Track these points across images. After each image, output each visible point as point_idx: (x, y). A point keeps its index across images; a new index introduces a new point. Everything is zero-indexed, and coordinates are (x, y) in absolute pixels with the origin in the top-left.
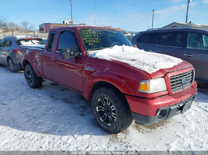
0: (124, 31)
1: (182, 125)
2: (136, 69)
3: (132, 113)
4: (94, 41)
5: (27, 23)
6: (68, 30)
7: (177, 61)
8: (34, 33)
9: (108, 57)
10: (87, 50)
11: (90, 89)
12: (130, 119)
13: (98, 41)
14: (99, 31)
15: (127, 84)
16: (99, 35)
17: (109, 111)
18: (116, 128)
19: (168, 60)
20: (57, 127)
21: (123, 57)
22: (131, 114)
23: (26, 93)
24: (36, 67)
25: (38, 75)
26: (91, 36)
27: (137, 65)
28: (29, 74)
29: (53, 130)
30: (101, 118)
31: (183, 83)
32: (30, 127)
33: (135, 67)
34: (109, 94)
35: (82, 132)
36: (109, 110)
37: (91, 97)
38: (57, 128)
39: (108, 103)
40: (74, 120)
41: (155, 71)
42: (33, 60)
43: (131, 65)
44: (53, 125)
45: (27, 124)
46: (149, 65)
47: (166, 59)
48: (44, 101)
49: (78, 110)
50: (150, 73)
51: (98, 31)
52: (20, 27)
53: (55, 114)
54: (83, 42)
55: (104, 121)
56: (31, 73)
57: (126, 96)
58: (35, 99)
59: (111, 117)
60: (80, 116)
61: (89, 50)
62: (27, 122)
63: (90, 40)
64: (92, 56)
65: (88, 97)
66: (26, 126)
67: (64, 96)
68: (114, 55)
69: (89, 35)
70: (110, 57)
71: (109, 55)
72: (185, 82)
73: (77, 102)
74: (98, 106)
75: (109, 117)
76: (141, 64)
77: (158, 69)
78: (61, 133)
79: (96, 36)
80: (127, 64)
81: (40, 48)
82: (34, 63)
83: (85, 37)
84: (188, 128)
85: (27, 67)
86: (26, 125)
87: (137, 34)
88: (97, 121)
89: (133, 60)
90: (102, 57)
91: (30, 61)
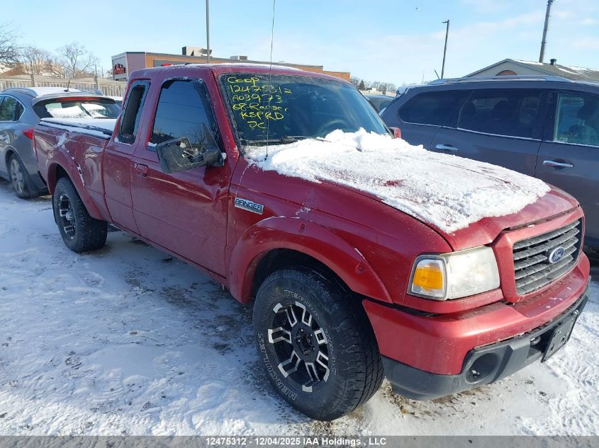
0: (360, 82)
1: (538, 393)
2: (402, 216)
3: (384, 360)
4: (268, 116)
5: (77, 50)
6: (186, 78)
7: (535, 188)
8: (96, 80)
9: (311, 171)
10: (244, 143)
11: (250, 269)
12: (375, 375)
13: (279, 116)
14: (284, 83)
15: (369, 262)
16: (284, 95)
17: (308, 346)
18: (329, 404)
19: (505, 185)
20: (141, 390)
21: (359, 171)
22: (379, 360)
23: (53, 269)
24: (88, 190)
25: (93, 214)
26: (258, 99)
27: (407, 203)
28: (67, 207)
29: (127, 400)
30: (280, 367)
31: (551, 260)
32: (53, 386)
33: (399, 207)
34: (311, 292)
35: (218, 409)
36: (306, 343)
37: (250, 295)
38: (140, 395)
39: (307, 318)
40: (195, 365)
41: (463, 223)
42: (79, 168)
43: (385, 202)
44: (128, 380)
45: (45, 375)
46: (446, 204)
47: (497, 180)
48: (107, 296)
49: (211, 330)
50: (449, 229)
51: (281, 82)
52: (56, 60)
53: (138, 343)
54: (232, 117)
55: (289, 375)
56: (72, 206)
57: (364, 303)
58: (80, 289)
59: (312, 364)
60: (215, 352)
61: (251, 145)
62: (46, 368)
63: (255, 112)
64: (260, 165)
65: (242, 296)
66: (41, 384)
67: (171, 282)
68: (328, 164)
69: (251, 95)
70: (317, 169)
71: (313, 164)
72: (556, 260)
73: (210, 301)
74: (274, 327)
75: (307, 364)
76: (420, 200)
77: (475, 218)
78: (150, 410)
79: (275, 99)
80: (373, 197)
81: (99, 129)
82: (81, 175)
83: (237, 102)
84: (557, 403)
85: (61, 185)
86: (40, 381)
87: (401, 93)
88: (268, 375)
89: (390, 183)
90: (290, 169)
91: (68, 168)
